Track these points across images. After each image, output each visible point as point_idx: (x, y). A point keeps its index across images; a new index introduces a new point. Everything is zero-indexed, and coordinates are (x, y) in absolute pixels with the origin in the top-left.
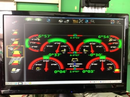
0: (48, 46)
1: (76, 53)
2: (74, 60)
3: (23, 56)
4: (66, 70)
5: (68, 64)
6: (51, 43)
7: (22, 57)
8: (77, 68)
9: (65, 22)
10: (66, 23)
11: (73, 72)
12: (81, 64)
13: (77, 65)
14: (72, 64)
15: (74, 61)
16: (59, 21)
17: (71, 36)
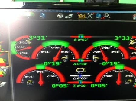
0: (42, 52)
1: (82, 61)
2: (79, 70)
3: (8, 65)
4: (68, 84)
5: (71, 76)
6: (47, 47)
7: (7, 67)
8: (83, 80)
9: (66, 17)
10: (68, 19)
11: (78, 86)
12: (89, 76)
13: (83, 77)
14: (77, 76)
15: (79, 72)
16: (58, 15)
17: (76, 38)
